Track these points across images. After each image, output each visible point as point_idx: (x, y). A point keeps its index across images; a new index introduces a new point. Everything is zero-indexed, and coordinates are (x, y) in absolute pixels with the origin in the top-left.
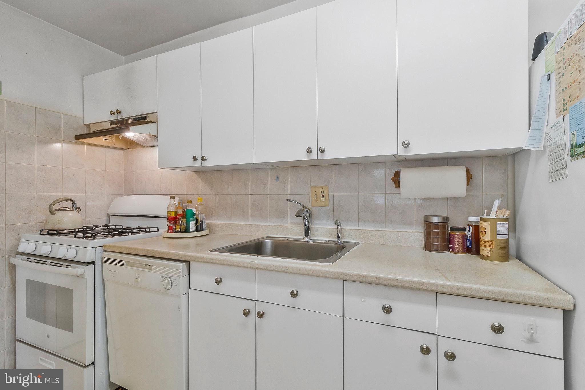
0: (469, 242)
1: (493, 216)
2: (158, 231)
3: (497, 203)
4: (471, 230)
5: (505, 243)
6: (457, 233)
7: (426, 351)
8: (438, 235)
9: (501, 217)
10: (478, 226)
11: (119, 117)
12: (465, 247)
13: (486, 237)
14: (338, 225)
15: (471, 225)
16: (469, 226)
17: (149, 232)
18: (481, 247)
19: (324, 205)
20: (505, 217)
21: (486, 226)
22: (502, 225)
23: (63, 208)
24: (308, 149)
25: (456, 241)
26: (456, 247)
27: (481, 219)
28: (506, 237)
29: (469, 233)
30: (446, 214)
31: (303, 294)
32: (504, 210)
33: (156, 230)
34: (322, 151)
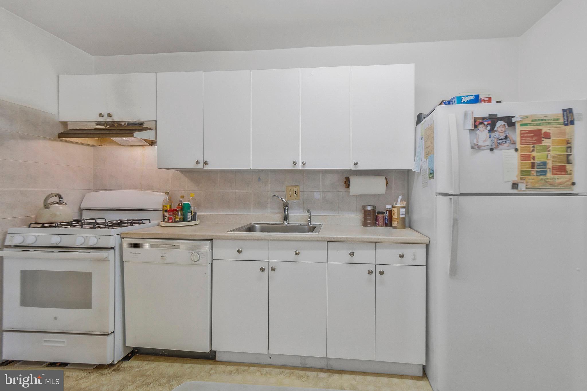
0: (387, 220)
1: (398, 205)
2: (150, 222)
3: (400, 197)
4: (387, 213)
5: (404, 218)
6: (381, 215)
7: (370, 273)
8: (370, 217)
9: (402, 205)
10: (391, 211)
11: (109, 120)
12: (385, 223)
13: (395, 216)
14: (309, 213)
15: (388, 211)
16: (387, 210)
17: (142, 223)
18: (393, 222)
19: (296, 199)
20: (404, 205)
21: (395, 210)
22: (402, 209)
23: (54, 203)
24: (294, 162)
25: (380, 220)
26: (380, 223)
27: (393, 207)
28: (404, 216)
29: (387, 215)
30: (374, 205)
31: (302, 253)
32: (404, 201)
33: (148, 221)
34: (304, 164)
